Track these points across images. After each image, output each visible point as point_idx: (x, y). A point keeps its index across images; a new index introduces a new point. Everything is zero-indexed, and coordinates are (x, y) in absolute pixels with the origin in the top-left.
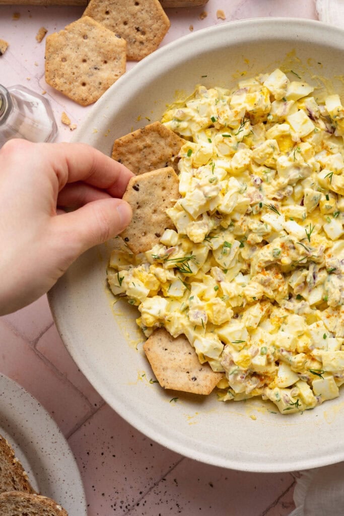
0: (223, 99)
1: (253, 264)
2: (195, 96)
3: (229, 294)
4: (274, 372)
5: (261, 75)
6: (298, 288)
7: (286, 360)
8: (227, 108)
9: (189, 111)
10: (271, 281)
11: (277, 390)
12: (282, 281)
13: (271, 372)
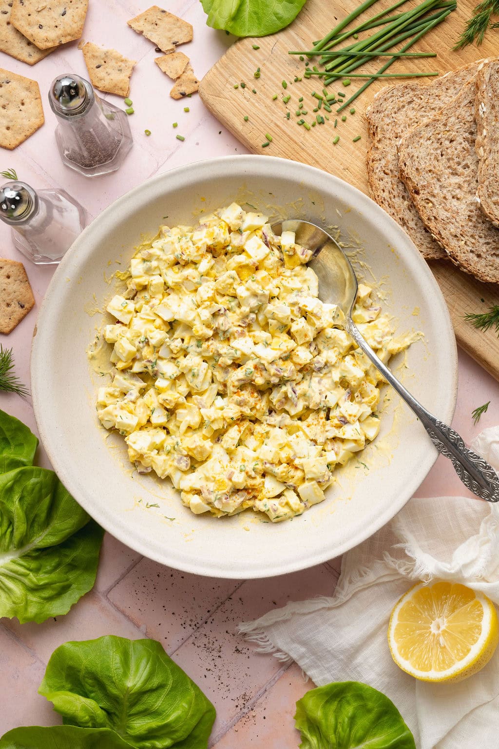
0: (186, 236)
1: (228, 384)
2: (160, 235)
3: (209, 418)
4: (260, 484)
5: (219, 210)
6: (279, 404)
7: (270, 472)
8: (190, 244)
9: (155, 251)
10: (247, 401)
11: (265, 501)
12: (258, 399)
13: (257, 484)
